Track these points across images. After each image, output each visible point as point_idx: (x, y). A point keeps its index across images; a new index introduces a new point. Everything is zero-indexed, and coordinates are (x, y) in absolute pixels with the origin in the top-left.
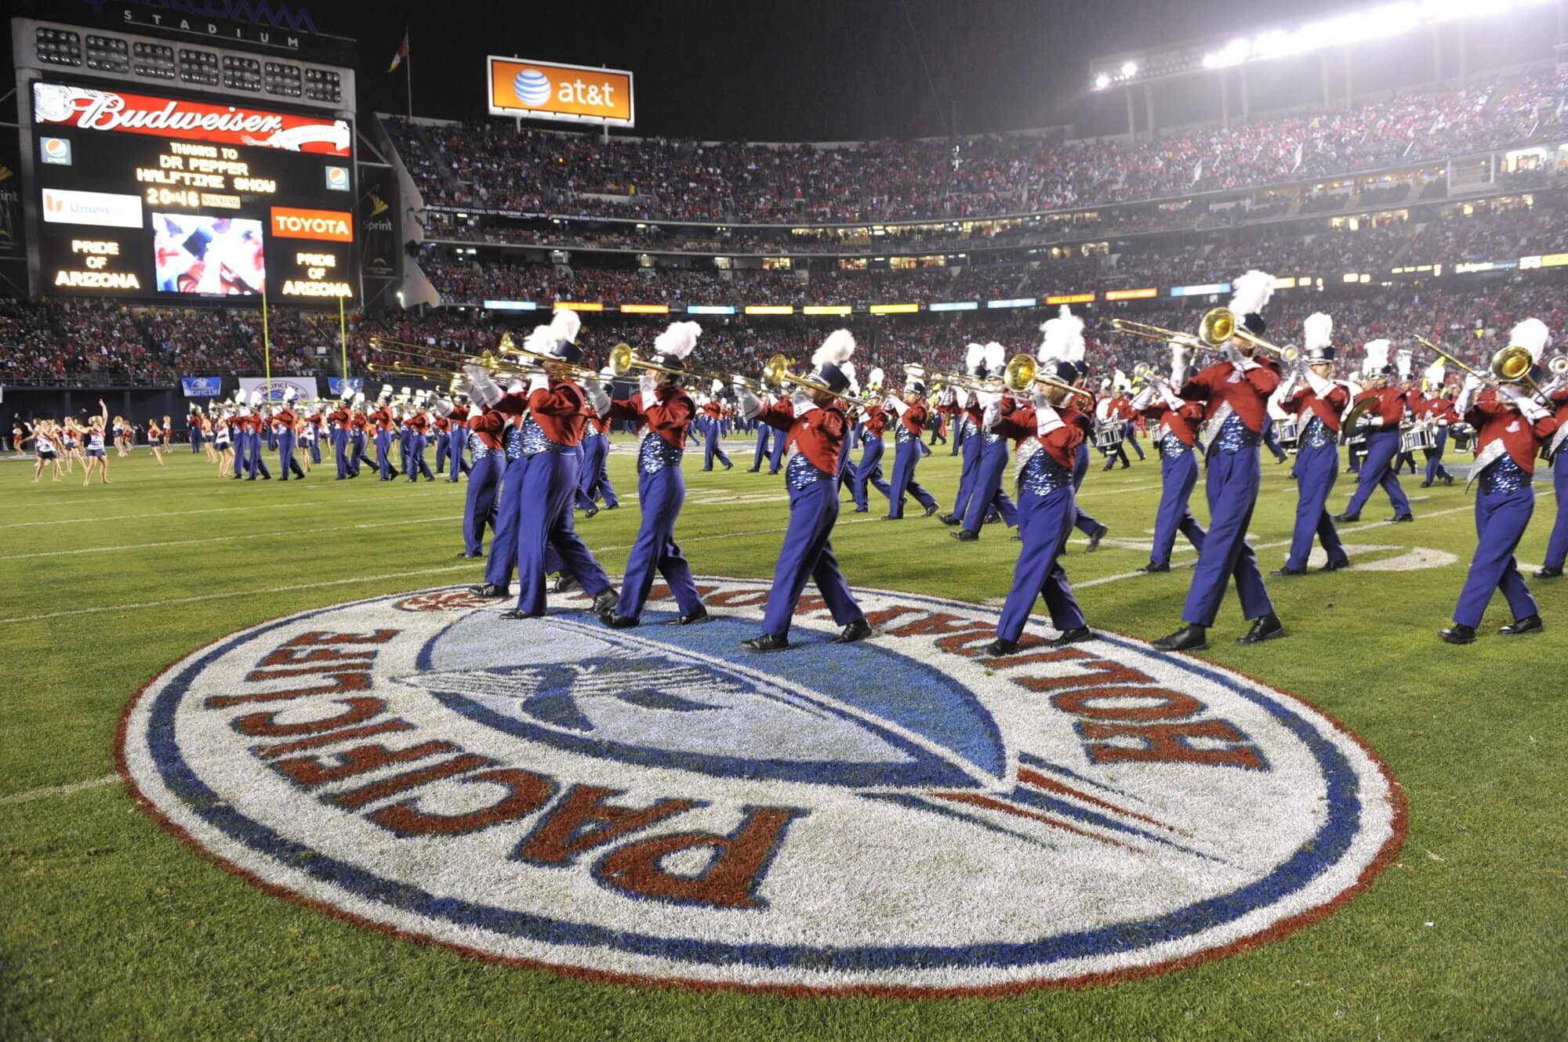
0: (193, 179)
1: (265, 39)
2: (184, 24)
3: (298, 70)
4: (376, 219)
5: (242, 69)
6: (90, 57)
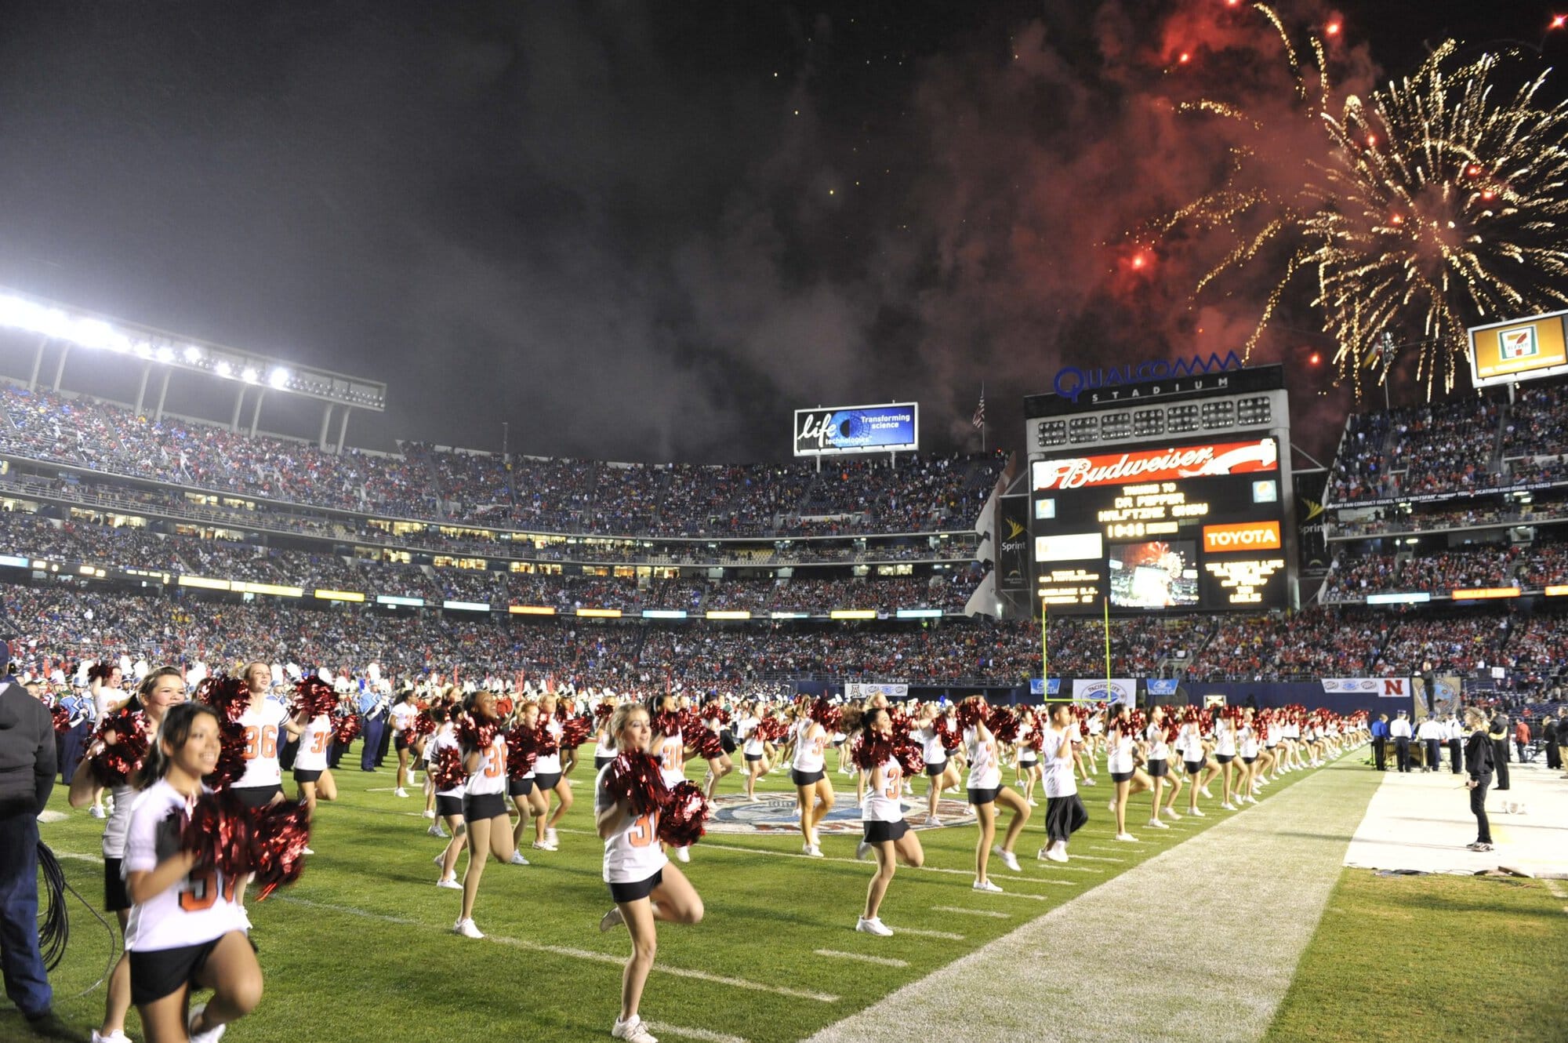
0: (1140, 514)
1: (1199, 386)
2: (1135, 393)
3: (1231, 403)
4: (1311, 523)
5: (1182, 416)
6: (1071, 436)
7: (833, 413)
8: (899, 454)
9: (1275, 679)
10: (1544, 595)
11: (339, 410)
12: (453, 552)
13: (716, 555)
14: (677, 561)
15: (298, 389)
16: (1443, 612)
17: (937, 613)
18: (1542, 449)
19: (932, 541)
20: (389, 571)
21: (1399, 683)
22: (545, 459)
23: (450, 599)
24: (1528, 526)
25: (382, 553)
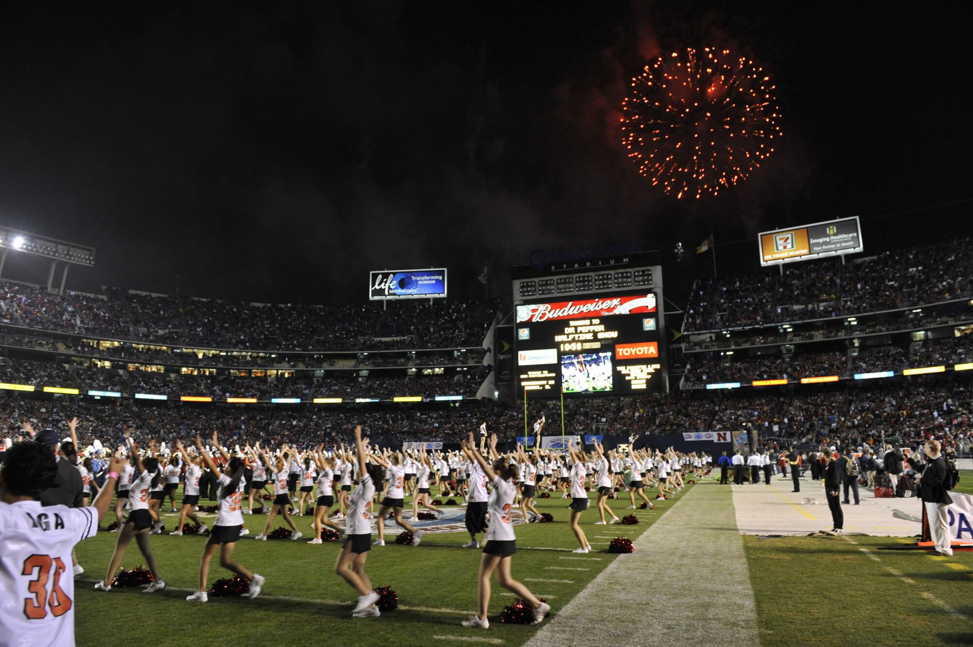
0: (579, 337)
1: (612, 262)
2: (576, 266)
3: (631, 273)
4: (675, 342)
5: (603, 279)
6: (539, 290)
7: (394, 274)
8: (435, 299)
9: (657, 434)
10: (800, 383)
11: (61, 265)
12: (141, 361)
13: (319, 362)
14: (293, 366)
15: (32, 250)
16: (747, 394)
17: (460, 398)
18: (798, 302)
19: (456, 354)
20: (94, 373)
21: (725, 434)
22: (204, 300)
23: (139, 392)
24: (791, 345)
25: (91, 361)
